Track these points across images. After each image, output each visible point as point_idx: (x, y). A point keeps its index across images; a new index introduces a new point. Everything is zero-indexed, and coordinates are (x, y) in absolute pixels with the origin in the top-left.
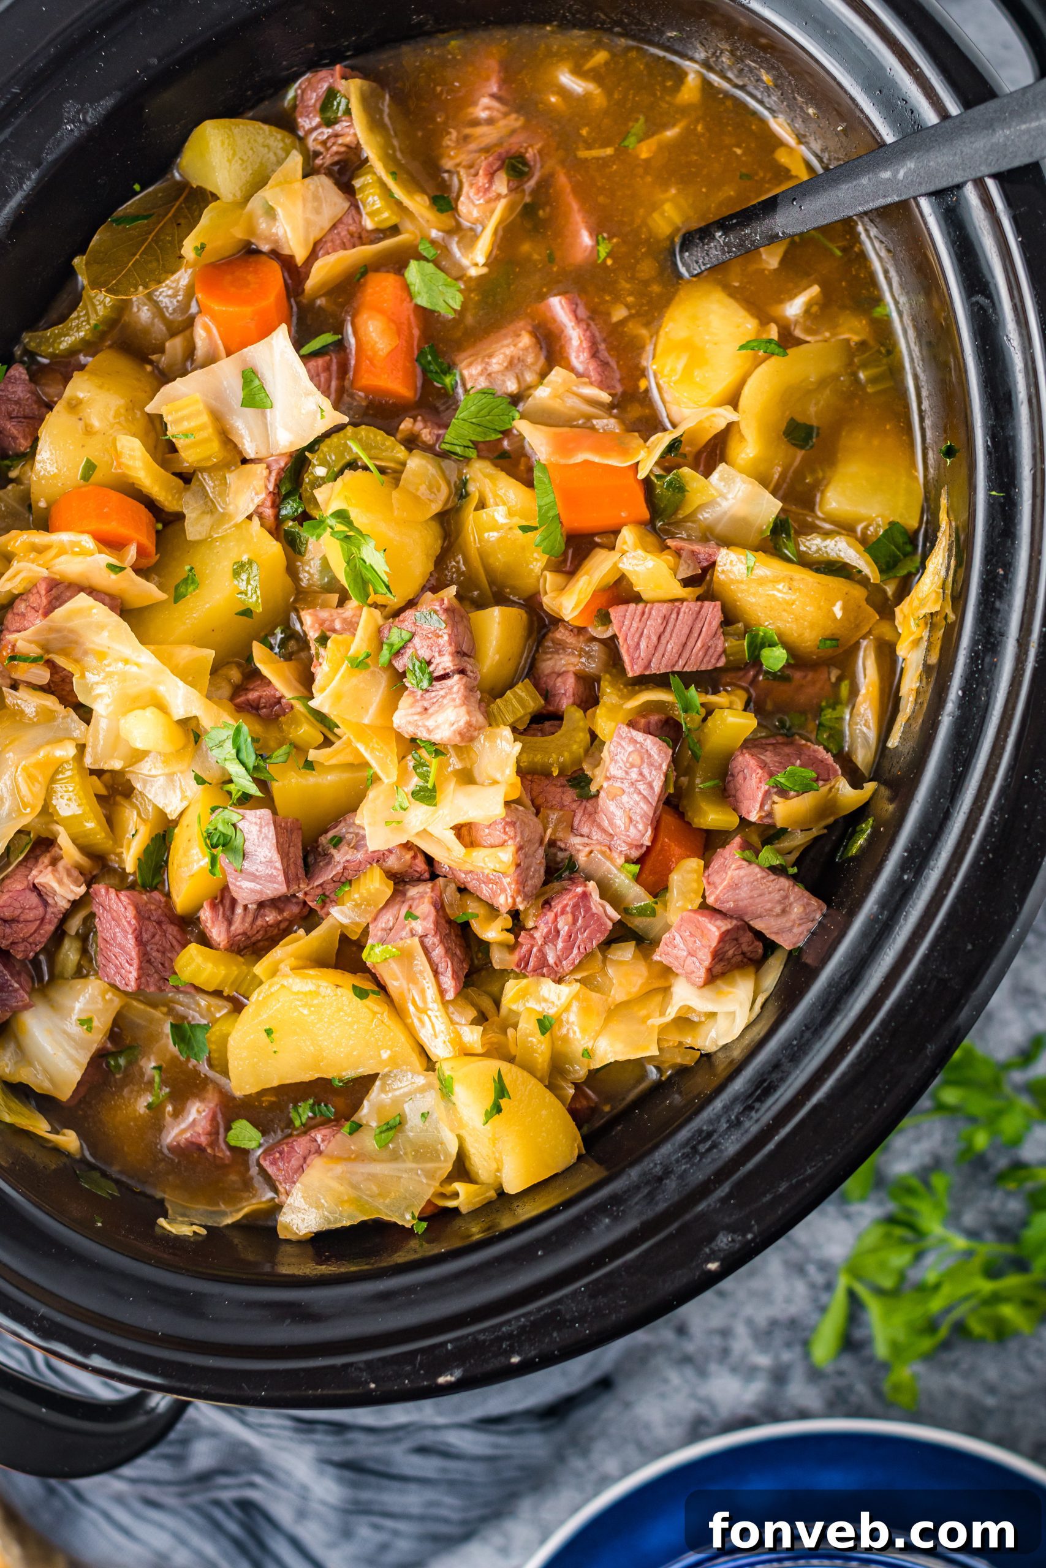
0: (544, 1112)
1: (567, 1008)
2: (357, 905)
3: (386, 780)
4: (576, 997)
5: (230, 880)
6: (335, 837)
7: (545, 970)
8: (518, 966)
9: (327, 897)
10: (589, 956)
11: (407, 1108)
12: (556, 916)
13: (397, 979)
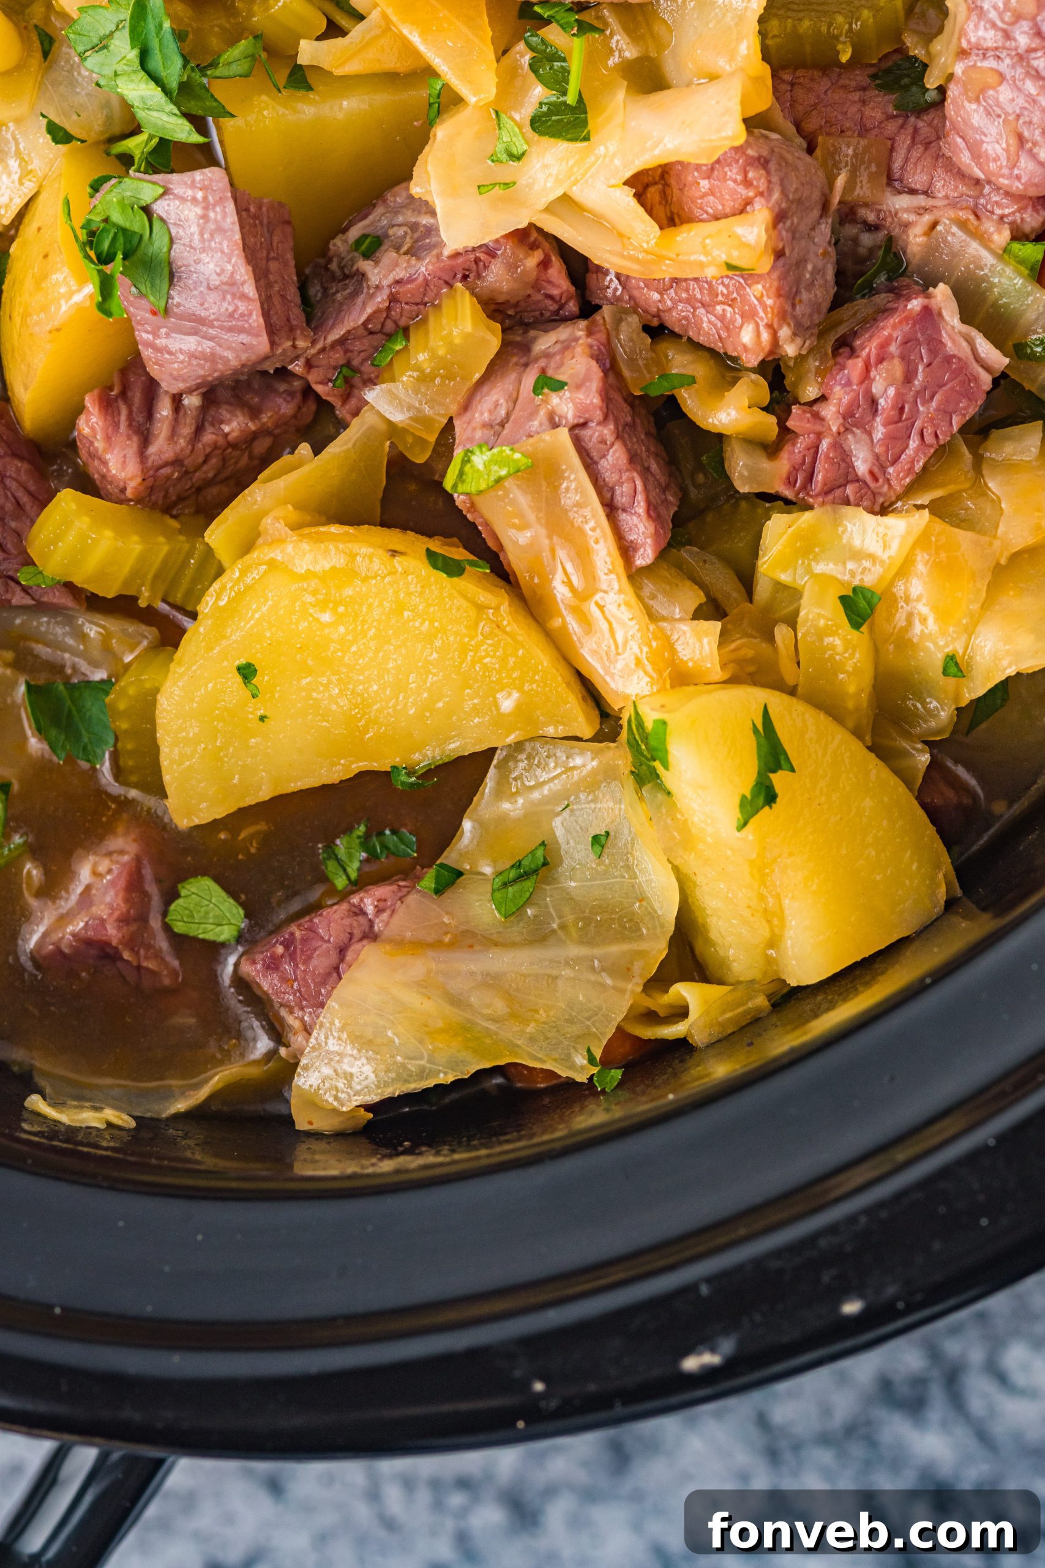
0: (868, 802)
1: (904, 570)
2: (425, 379)
3: (472, 99)
4: (922, 541)
5: (144, 336)
6: (365, 237)
7: (850, 490)
8: (790, 482)
9: (356, 370)
10: (943, 453)
11: (559, 827)
12: (867, 368)
13: (524, 526)
